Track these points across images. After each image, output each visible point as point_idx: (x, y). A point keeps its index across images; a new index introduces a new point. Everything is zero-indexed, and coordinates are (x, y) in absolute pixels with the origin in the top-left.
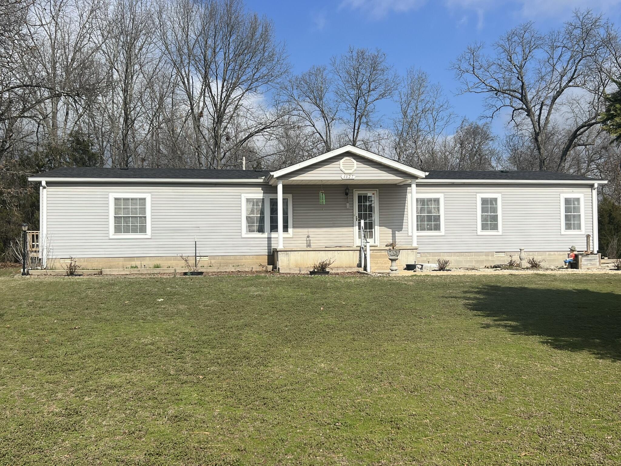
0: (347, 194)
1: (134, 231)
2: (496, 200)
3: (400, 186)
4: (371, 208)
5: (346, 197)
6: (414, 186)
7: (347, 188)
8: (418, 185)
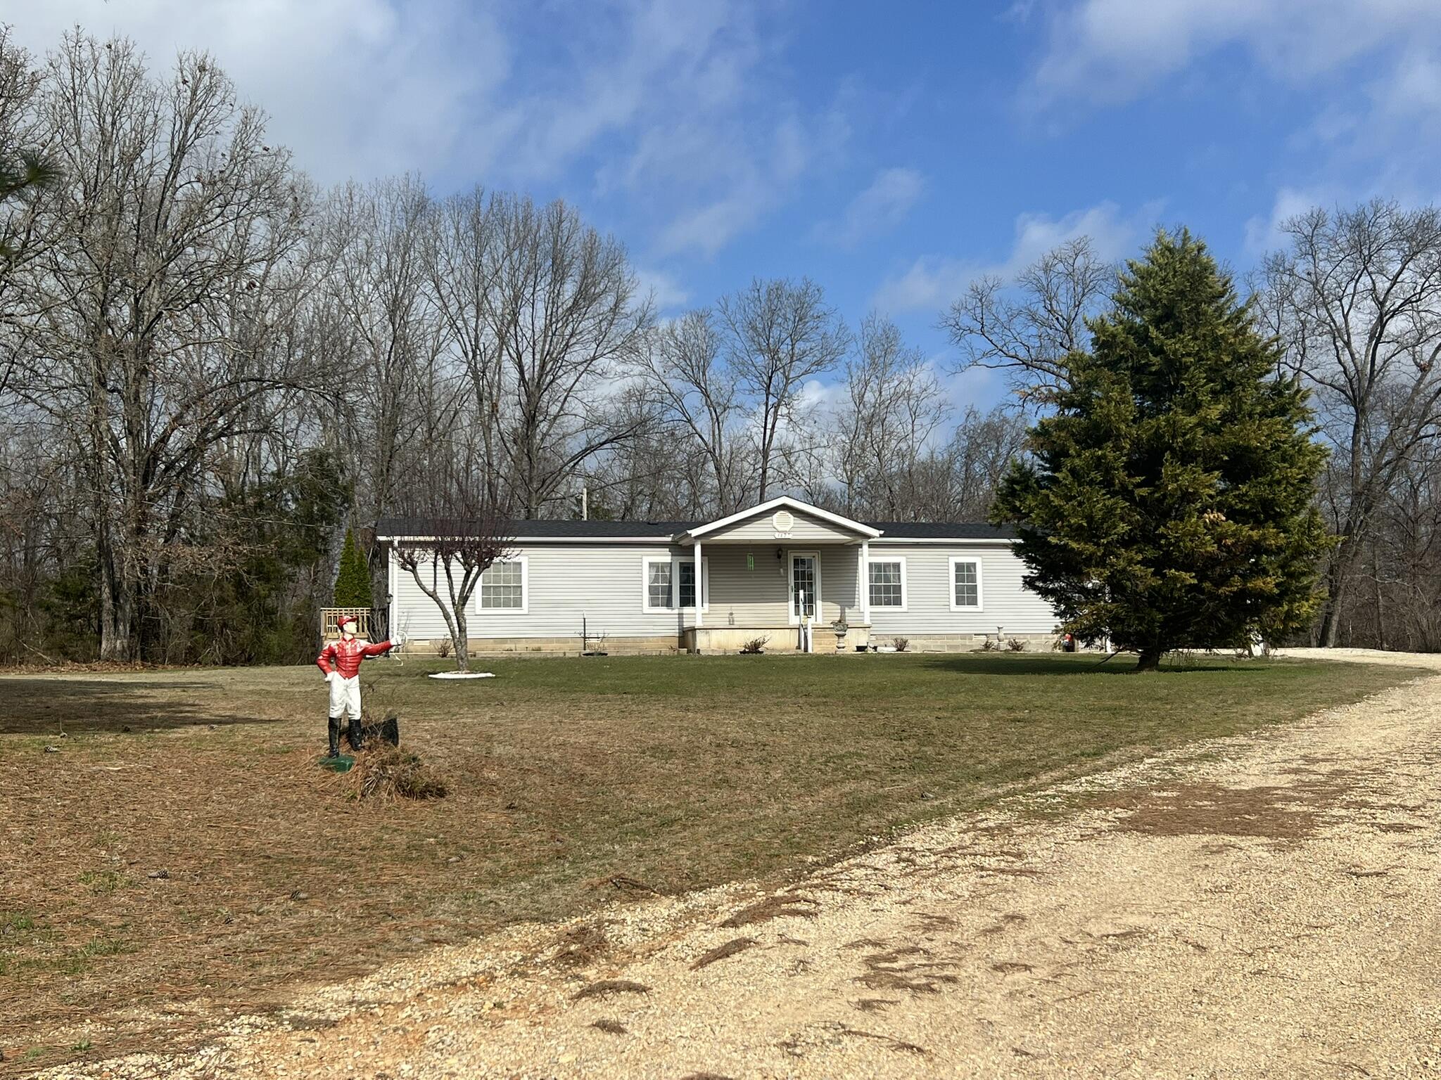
0: (779, 557)
1: (507, 605)
2: (974, 565)
3: (849, 547)
4: (810, 576)
5: (778, 560)
6: (865, 547)
7: (780, 549)
8: (871, 546)
